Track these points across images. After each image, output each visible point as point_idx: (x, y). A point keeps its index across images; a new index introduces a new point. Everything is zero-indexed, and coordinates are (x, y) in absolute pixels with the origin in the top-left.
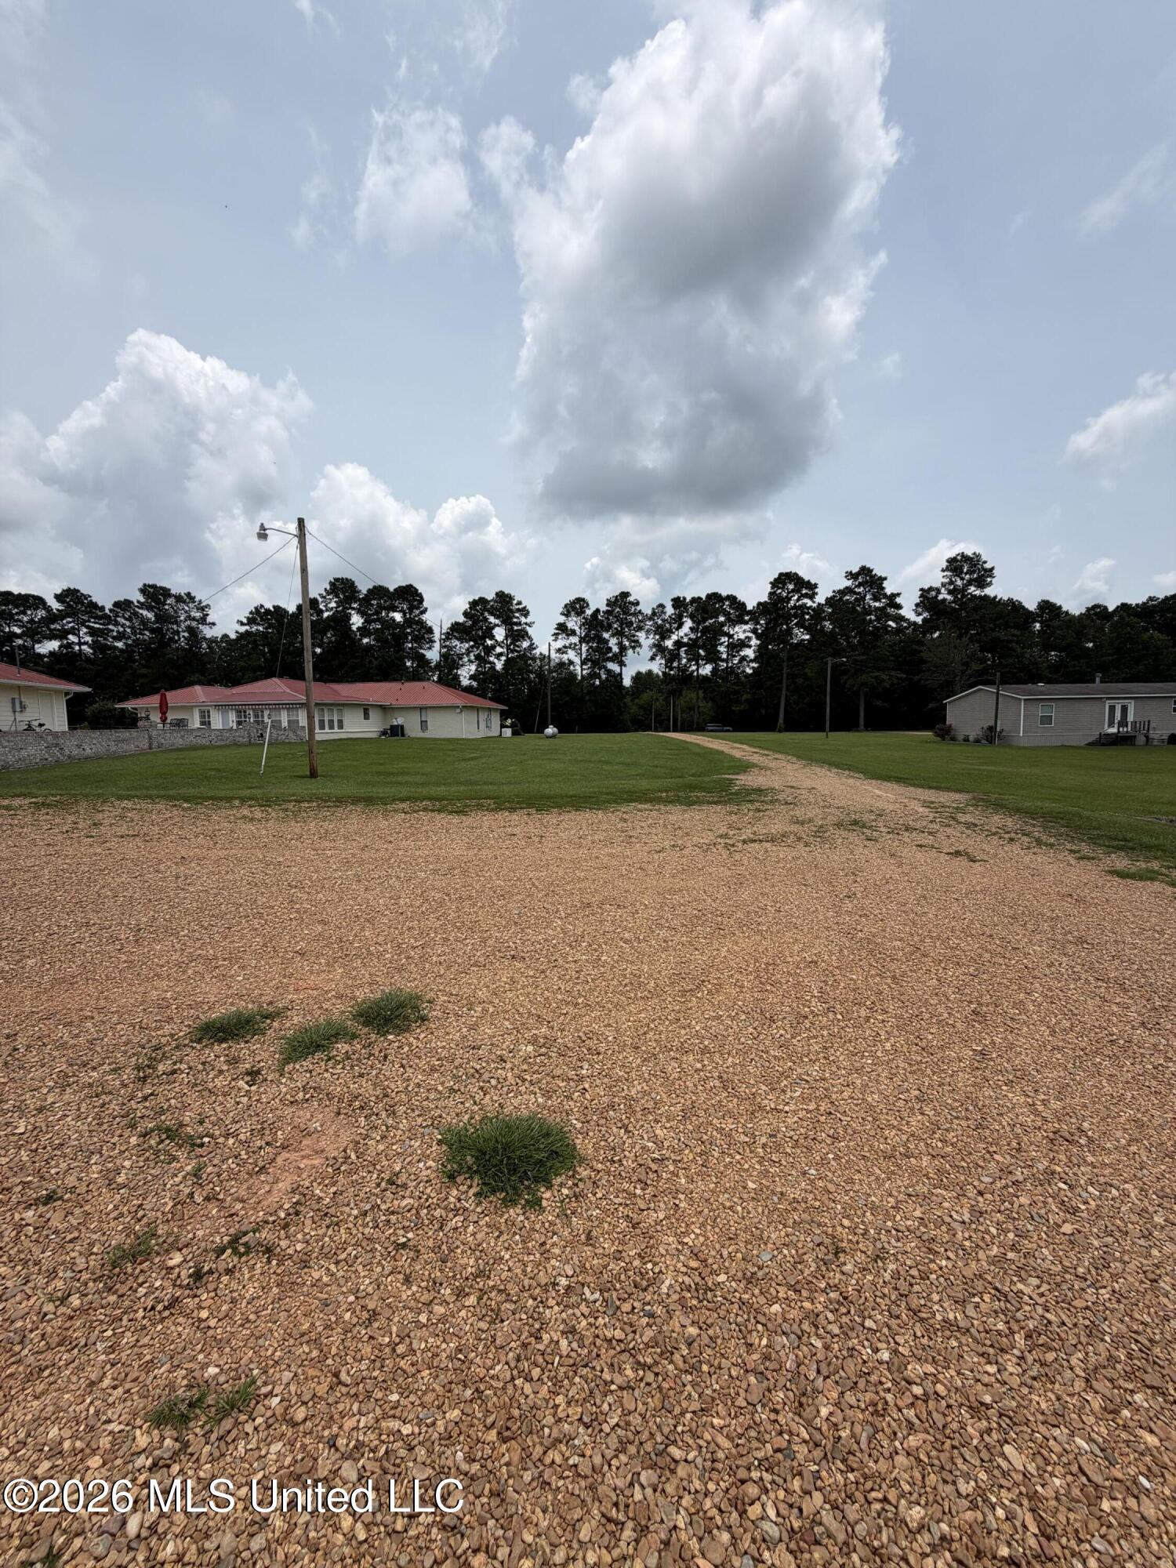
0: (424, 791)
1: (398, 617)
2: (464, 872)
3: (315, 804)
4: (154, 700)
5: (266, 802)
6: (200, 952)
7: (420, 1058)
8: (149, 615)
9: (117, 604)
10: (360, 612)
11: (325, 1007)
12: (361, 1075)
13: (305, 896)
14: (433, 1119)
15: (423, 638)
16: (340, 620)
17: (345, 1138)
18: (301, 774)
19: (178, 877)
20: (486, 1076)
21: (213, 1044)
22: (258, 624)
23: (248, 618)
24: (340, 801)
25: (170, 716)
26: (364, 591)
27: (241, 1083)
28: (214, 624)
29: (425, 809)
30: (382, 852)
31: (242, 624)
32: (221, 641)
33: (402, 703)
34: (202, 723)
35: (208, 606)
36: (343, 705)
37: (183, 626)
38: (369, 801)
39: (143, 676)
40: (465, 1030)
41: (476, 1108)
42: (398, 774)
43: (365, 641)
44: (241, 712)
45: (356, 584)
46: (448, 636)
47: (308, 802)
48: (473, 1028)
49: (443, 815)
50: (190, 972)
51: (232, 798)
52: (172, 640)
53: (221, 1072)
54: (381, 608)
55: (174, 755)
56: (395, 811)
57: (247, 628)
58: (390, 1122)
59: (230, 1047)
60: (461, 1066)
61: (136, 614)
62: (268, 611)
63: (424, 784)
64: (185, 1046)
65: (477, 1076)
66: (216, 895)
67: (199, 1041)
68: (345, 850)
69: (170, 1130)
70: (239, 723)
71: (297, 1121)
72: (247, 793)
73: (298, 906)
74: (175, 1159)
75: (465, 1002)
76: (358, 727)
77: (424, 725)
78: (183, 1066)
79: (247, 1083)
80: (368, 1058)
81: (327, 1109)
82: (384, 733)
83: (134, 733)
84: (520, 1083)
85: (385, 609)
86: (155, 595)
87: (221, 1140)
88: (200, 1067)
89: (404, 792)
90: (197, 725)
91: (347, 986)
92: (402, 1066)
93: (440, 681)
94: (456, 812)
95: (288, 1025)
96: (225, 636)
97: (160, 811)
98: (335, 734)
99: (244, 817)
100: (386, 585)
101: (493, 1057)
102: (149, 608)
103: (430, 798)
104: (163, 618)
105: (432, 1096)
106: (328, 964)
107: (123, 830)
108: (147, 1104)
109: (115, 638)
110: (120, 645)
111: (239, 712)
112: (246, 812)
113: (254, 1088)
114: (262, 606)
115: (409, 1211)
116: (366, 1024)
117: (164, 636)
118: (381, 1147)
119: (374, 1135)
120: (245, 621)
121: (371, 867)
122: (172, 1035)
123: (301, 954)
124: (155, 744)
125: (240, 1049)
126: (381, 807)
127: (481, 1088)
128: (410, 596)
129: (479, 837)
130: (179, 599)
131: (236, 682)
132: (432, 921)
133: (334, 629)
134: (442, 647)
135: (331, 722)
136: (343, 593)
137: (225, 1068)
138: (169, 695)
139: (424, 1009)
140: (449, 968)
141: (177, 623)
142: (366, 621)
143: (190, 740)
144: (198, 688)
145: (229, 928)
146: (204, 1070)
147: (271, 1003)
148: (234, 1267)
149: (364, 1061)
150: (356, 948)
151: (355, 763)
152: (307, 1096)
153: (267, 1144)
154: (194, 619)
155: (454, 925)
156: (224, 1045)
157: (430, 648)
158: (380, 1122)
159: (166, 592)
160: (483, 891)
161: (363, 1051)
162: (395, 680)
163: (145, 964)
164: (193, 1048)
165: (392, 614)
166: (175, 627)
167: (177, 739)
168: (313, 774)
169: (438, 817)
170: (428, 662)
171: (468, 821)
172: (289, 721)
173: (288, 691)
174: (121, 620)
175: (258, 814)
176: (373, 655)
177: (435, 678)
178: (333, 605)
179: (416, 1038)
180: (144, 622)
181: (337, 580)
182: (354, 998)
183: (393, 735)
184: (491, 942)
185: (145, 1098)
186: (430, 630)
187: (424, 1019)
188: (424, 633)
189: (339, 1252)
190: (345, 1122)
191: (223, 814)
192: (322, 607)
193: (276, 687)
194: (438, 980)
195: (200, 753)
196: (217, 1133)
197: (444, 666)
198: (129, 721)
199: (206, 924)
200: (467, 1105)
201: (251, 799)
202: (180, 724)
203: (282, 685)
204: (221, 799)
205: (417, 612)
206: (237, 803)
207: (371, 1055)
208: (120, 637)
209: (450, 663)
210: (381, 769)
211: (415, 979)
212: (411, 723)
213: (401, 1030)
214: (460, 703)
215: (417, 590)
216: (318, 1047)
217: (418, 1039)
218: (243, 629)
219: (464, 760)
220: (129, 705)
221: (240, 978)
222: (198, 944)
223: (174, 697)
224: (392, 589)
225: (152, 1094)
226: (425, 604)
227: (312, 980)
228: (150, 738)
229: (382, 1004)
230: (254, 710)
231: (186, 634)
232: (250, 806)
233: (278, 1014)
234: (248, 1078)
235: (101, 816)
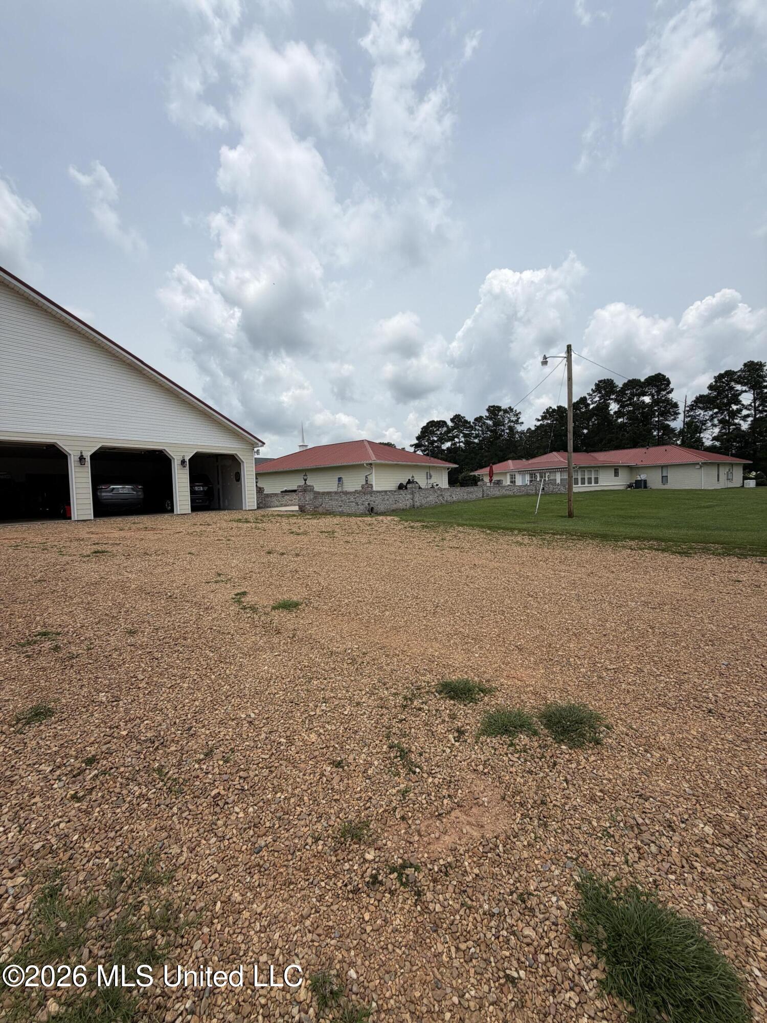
0: (654, 532)
1: (647, 399)
2: (674, 609)
3: (564, 537)
4: (486, 471)
5: (533, 533)
6: (461, 629)
7: (584, 780)
8: (490, 422)
9: (476, 419)
10: (616, 400)
11: (523, 698)
12: (530, 772)
13: (536, 605)
14: (580, 854)
15: (669, 412)
16: (603, 408)
17: (503, 825)
18: (563, 514)
19: (468, 577)
20: (646, 836)
21: (446, 698)
22: (548, 419)
23: (542, 416)
24: (583, 536)
25: (495, 478)
26: (621, 386)
27: (451, 736)
28: (522, 423)
29: (650, 548)
30: (603, 580)
31: (538, 420)
32: (527, 432)
33: (645, 463)
34: (511, 482)
35: (520, 413)
36: (599, 467)
37: (506, 426)
38: (604, 537)
39: (486, 456)
40: (636, 771)
41: (626, 869)
42: (634, 518)
43: (620, 420)
44: (533, 475)
45: (615, 381)
46: (692, 407)
47: (560, 535)
48: (646, 772)
49: (666, 554)
50: (452, 641)
51: (514, 529)
52: (501, 435)
53: (444, 721)
54: (633, 395)
55: (493, 501)
56: (624, 547)
57: (541, 422)
58: (540, 832)
59: (455, 705)
60: (622, 809)
61: (484, 423)
62: (554, 410)
63: (657, 526)
64: (432, 693)
65: (636, 831)
66: (483, 592)
67: (440, 692)
68: (575, 573)
69: (403, 751)
70: (531, 481)
71: (474, 788)
72: (524, 526)
73: (529, 611)
74: (398, 774)
75: (644, 741)
76: (608, 482)
77: (664, 479)
78: (426, 707)
79: (454, 738)
80: (540, 759)
81: (496, 789)
82: (630, 486)
83: (476, 488)
84: (687, 869)
85: (636, 395)
86: (494, 411)
87: (425, 775)
88: (434, 712)
89: (636, 532)
90: (509, 483)
91: (544, 687)
92: (566, 780)
93: (683, 444)
94: (679, 553)
95: (493, 703)
96: (529, 429)
97: (476, 535)
98: (593, 487)
99: (517, 542)
100: (637, 378)
101: (660, 817)
102: (491, 419)
103: (656, 539)
104: (498, 423)
105: (585, 828)
106: (535, 663)
107: (454, 543)
108: (400, 726)
109: (475, 438)
110: (476, 441)
111: (531, 474)
112: (519, 539)
113: (457, 744)
114: (550, 408)
115: (528, 945)
116: (547, 726)
117: (497, 433)
118: (525, 854)
119: (522, 838)
120: (540, 418)
121: (591, 590)
122: (428, 683)
123: (520, 649)
124: (485, 495)
125: (461, 709)
126: (612, 543)
127: (638, 848)
128: (659, 382)
129: (696, 579)
130: (505, 411)
131: (533, 456)
132: (630, 648)
133: (596, 415)
134: (685, 416)
135: (590, 479)
136: (605, 389)
137: (447, 719)
138: (494, 467)
139: (600, 732)
140: (636, 699)
141: (504, 425)
142: (621, 406)
143: (504, 492)
144: (510, 462)
145: (483, 617)
146: (435, 715)
147: (488, 681)
148: (396, 890)
149: (537, 760)
150: (559, 656)
151: (602, 508)
152: (486, 771)
153: (449, 796)
154: (512, 421)
155: (652, 658)
156: (452, 702)
157: (674, 419)
158: (530, 827)
159: (498, 409)
160: (690, 632)
161: (538, 750)
162: (643, 446)
163: (432, 629)
164: (435, 696)
165: (642, 398)
166: (502, 428)
167: (496, 492)
168: (570, 515)
169: (661, 555)
170: (673, 430)
171: (688, 562)
172: (561, 480)
173: (562, 460)
174: (477, 427)
175: (526, 541)
176: (625, 430)
177: (679, 442)
178: (597, 399)
179: (585, 758)
180: (488, 427)
181: (600, 381)
182: (545, 699)
183: (636, 488)
184: (686, 686)
185: (401, 721)
186: (676, 405)
187: (598, 742)
188: (670, 408)
189: (462, 939)
190: (506, 809)
191: (506, 539)
192: (589, 402)
193: (556, 458)
194: (622, 708)
195: (506, 500)
196: (425, 768)
197: (688, 432)
198: (475, 481)
199: (471, 611)
200: (617, 859)
201: (525, 530)
202: (499, 483)
203: (559, 457)
204: (507, 529)
205: (664, 393)
206: (516, 532)
207: (543, 756)
208: (477, 436)
209: (693, 429)
210: (622, 513)
211: (601, 700)
212: (654, 480)
213: (575, 745)
214: (701, 460)
215: (664, 376)
216: (506, 731)
217: (587, 759)
218: (538, 423)
219: (701, 507)
220: (476, 473)
221: (477, 655)
222: (462, 624)
223: (497, 468)
224: (642, 380)
225: (405, 720)
226: (671, 386)
227: (521, 672)
228: (483, 491)
229: (564, 714)
230: (540, 473)
231: (508, 431)
232: (523, 535)
233: (490, 691)
234: (456, 734)
235: (447, 534)
